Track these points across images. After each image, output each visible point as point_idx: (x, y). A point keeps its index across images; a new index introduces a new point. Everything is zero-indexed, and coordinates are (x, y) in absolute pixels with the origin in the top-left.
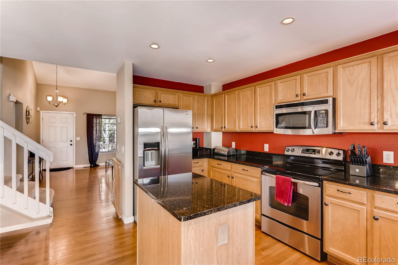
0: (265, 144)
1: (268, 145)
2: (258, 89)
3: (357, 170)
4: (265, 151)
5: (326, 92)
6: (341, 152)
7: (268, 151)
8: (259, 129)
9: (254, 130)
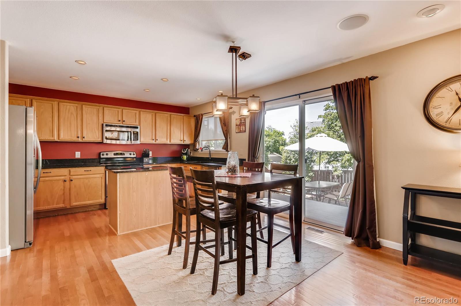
0: (76, 152)
1: (80, 152)
2: (85, 108)
3: (147, 160)
4: (76, 157)
5: (135, 122)
6: (135, 153)
7: (80, 157)
8: (86, 140)
9: (80, 140)
